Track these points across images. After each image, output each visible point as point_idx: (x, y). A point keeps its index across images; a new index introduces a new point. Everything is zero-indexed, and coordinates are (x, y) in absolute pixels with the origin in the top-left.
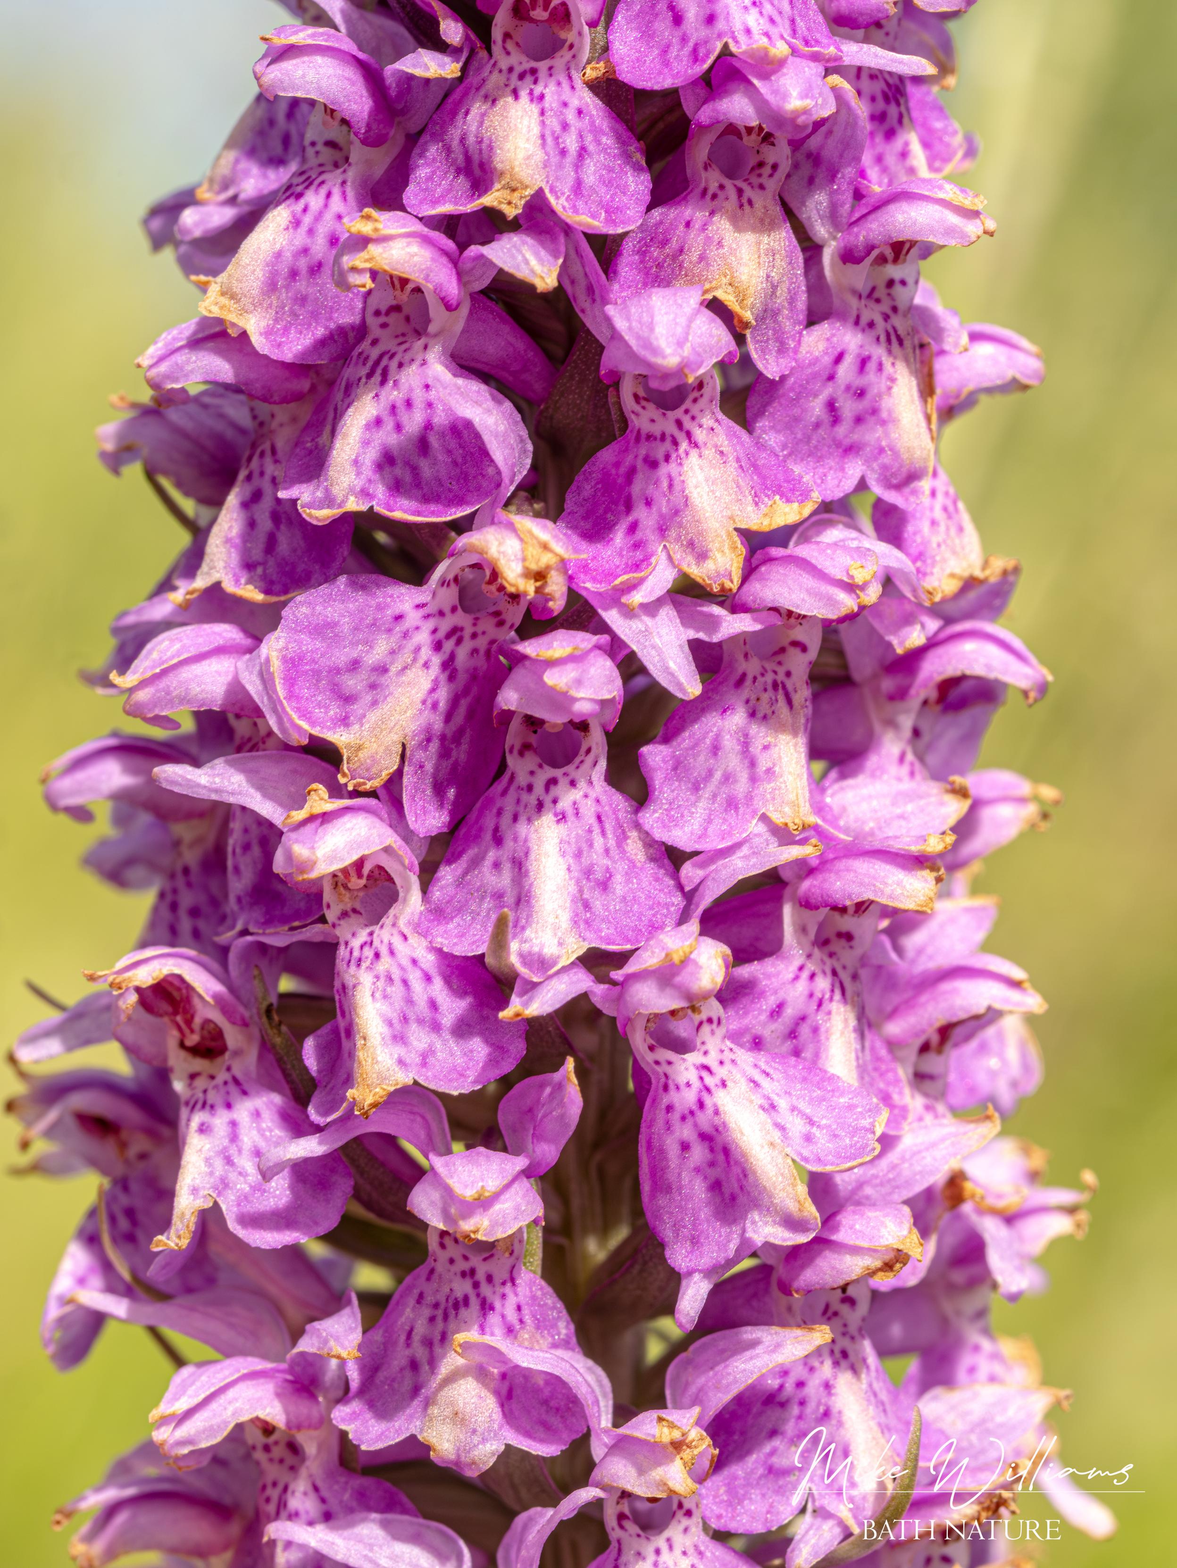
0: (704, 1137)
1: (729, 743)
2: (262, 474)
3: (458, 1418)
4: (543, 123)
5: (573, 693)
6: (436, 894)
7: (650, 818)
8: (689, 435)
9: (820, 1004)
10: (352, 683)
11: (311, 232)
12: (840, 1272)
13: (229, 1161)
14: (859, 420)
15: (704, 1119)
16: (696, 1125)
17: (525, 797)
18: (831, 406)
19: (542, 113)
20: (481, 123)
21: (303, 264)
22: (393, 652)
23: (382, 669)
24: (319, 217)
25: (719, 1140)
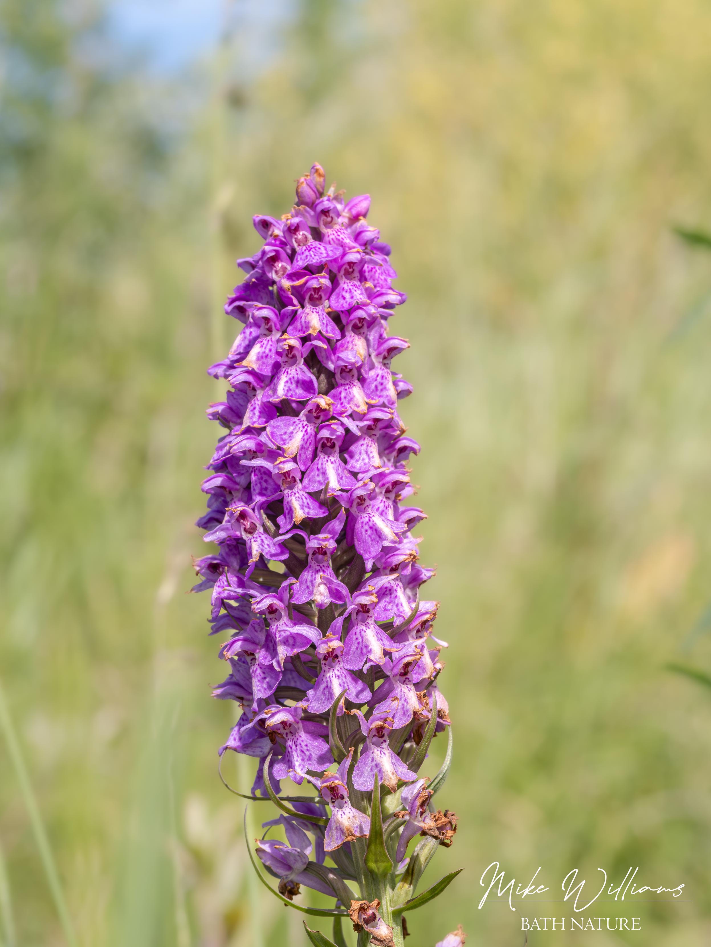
0: (371, 528)
1: (363, 452)
2: (255, 404)
3: (321, 594)
4: (319, 317)
5: (337, 430)
6: (304, 484)
7: (349, 467)
8: (352, 384)
9: (386, 508)
10: (285, 437)
11: (265, 348)
12: (399, 560)
13: (263, 546)
14: (382, 390)
15: (371, 524)
16: (369, 525)
17: (324, 460)
18: (376, 387)
19: (319, 315)
20: (305, 319)
21: (264, 355)
22: (294, 429)
23: (292, 433)
24: (267, 345)
25: (374, 528)
